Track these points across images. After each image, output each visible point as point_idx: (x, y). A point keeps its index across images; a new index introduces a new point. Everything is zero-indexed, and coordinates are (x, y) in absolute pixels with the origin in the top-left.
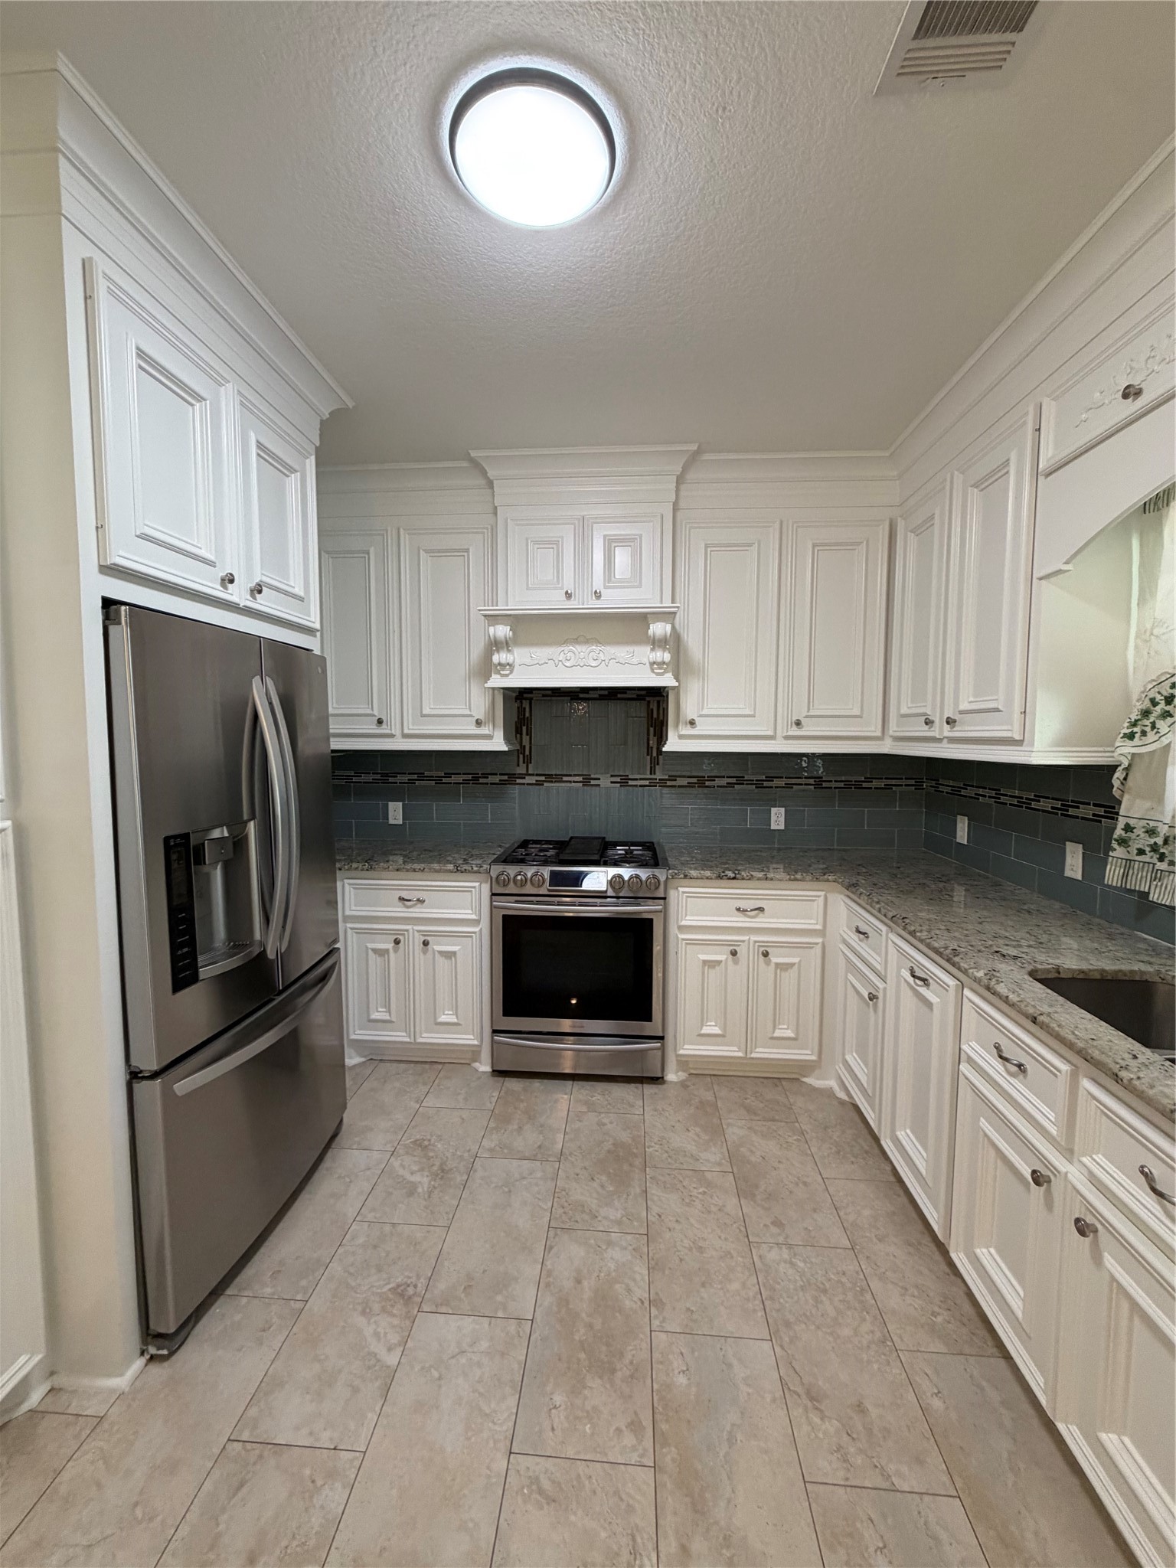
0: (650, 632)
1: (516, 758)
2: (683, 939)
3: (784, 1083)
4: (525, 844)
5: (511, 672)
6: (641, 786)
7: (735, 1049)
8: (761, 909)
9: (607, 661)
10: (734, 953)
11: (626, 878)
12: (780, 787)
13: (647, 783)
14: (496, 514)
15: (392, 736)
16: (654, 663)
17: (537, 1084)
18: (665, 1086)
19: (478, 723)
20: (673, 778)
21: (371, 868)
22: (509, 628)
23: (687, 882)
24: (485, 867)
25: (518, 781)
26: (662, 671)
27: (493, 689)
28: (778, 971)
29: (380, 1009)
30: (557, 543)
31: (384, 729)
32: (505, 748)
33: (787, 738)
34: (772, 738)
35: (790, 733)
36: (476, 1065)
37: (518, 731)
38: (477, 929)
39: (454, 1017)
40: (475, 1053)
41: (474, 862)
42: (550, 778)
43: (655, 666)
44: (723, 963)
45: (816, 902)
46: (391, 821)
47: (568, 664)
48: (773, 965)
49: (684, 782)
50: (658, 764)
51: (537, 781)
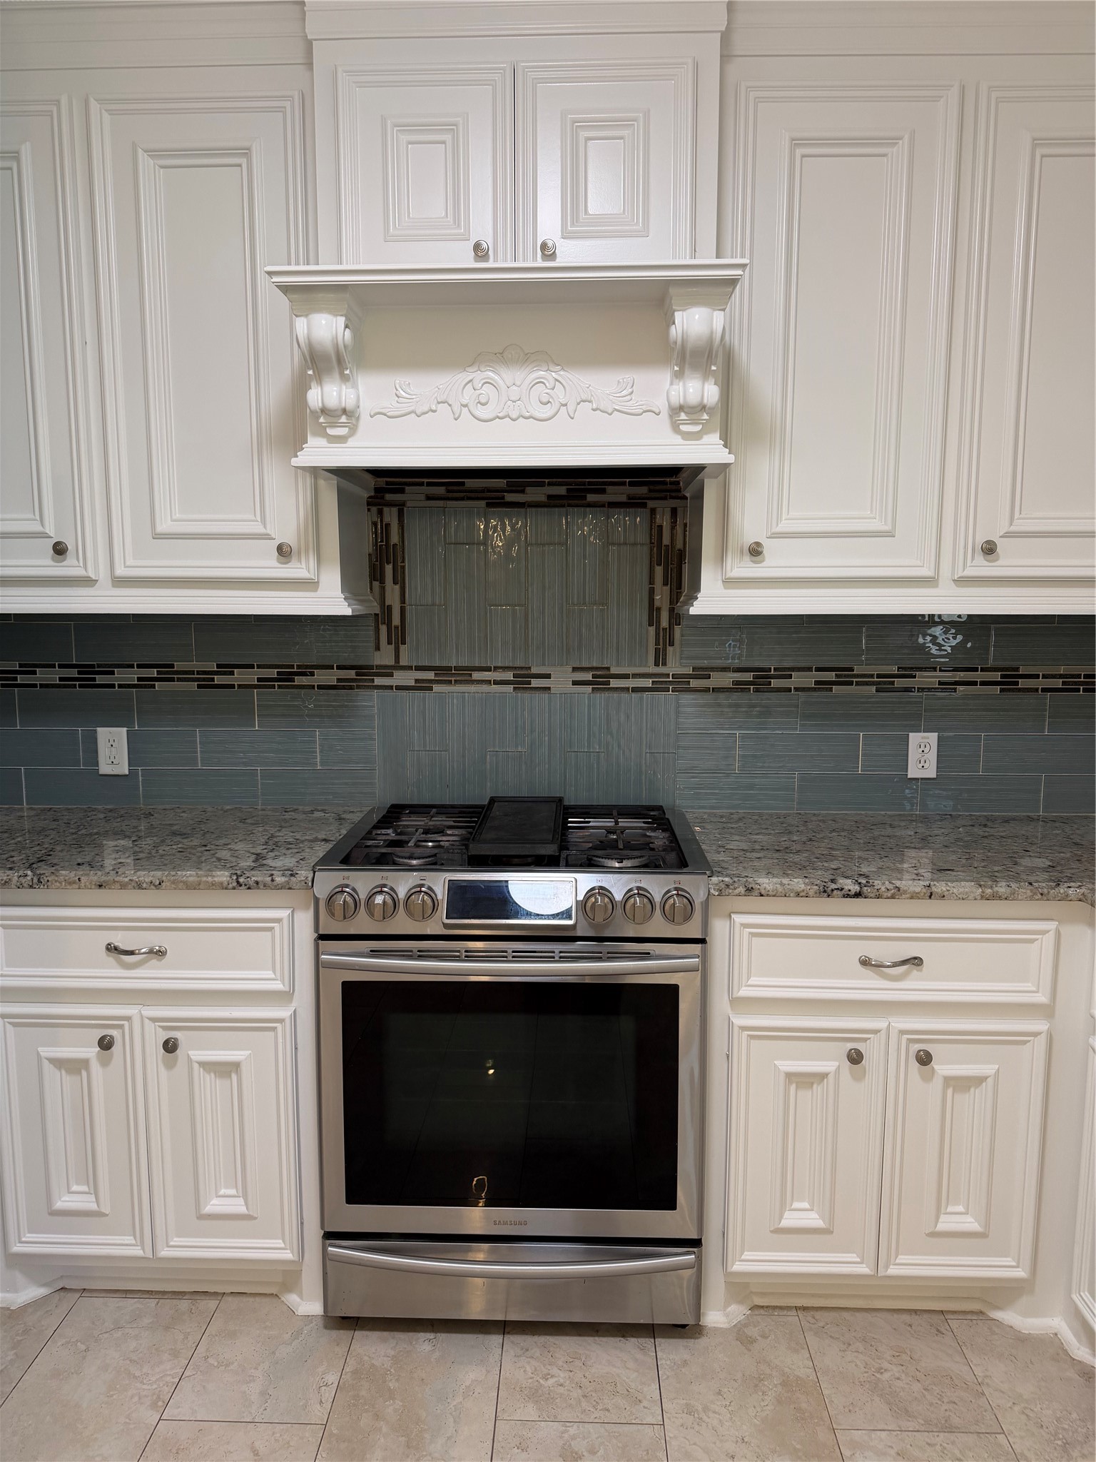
0: (675, 332)
1: (372, 633)
2: (743, 1028)
3: (954, 1324)
4: (394, 814)
5: (353, 430)
6: (635, 690)
7: (853, 1257)
8: (916, 961)
9: (571, 407)
10: (855, 1058)
11: (618, 896)
12: (929, 689)
13: (648, 683)
14: (309, 65)
15: (88, 582)
16: (681, 408)
17: (423, 1343)
18: (702, 1342)
19: (283, 552)
20: (702, 673)
21: (39, 882)
22: (341, 321)
23: (753, 902)
24: (304, 874)
25: (378, 681)
26: (698, 428)
27: (315, 471)
28: (950, 1091)
29: (75, 1188)
30: (451, 128)
31: (69, 568)
32: (344, 609)
33: (962, 582)
34: (929, 582)
35: (970, 572)
36: (292, 1299)
37: (376, 575)
38: (284, 1013)
39: (241, 1201)
40: (288, 1277)
41: (278, 863)
42: (446, 674)
43: (683, 416)
44: (831, 1077)
45: (1036, 945)
46: (105, 768)
47: (482, 412)
48: (937, 1083)
49: (727, 679)
50: (672, 644)
51: (417, 681)
